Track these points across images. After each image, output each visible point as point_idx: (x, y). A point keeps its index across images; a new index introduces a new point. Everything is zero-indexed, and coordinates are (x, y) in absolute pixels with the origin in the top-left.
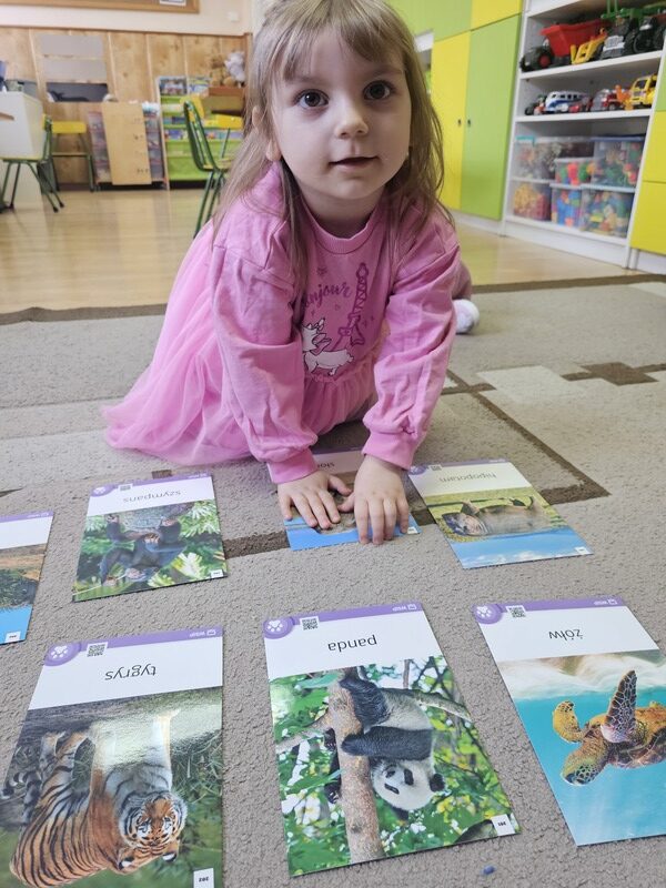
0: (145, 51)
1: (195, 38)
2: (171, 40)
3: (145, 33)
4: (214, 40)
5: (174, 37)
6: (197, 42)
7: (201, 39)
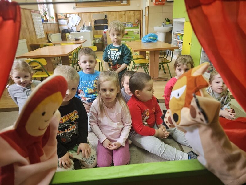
0: (117, 16)
1: (129, 12)
2: (123, 13)
3: (117, 11)
4: (133, 12)
5: (124, 12)
6: (129, 13)
7: (130, 12)
